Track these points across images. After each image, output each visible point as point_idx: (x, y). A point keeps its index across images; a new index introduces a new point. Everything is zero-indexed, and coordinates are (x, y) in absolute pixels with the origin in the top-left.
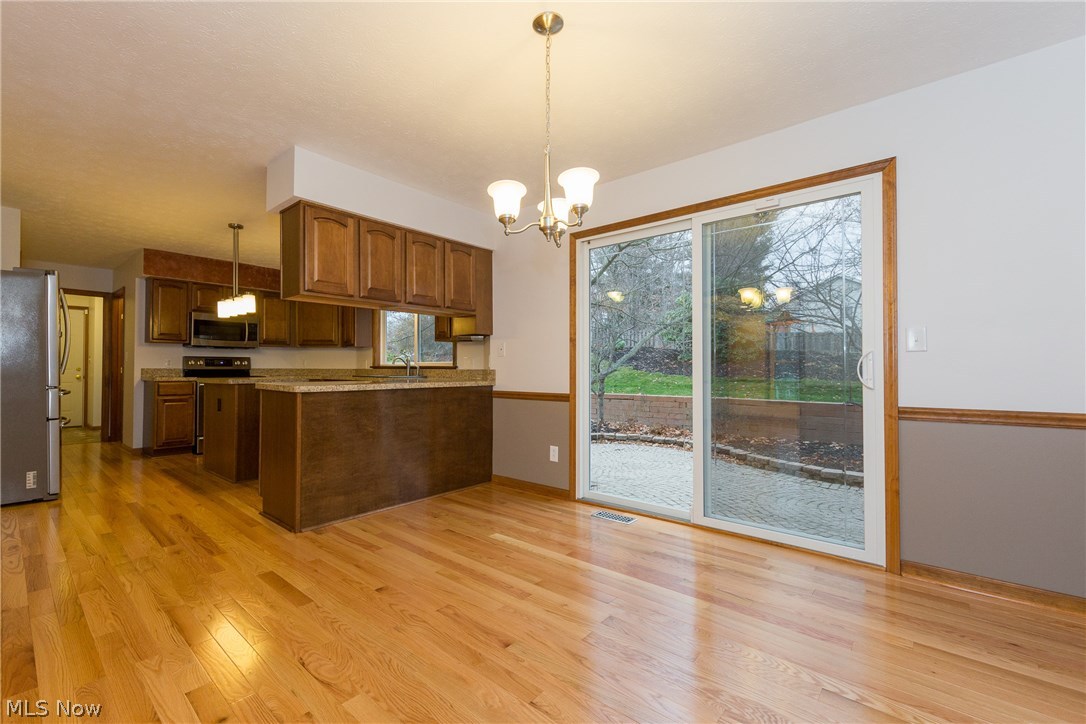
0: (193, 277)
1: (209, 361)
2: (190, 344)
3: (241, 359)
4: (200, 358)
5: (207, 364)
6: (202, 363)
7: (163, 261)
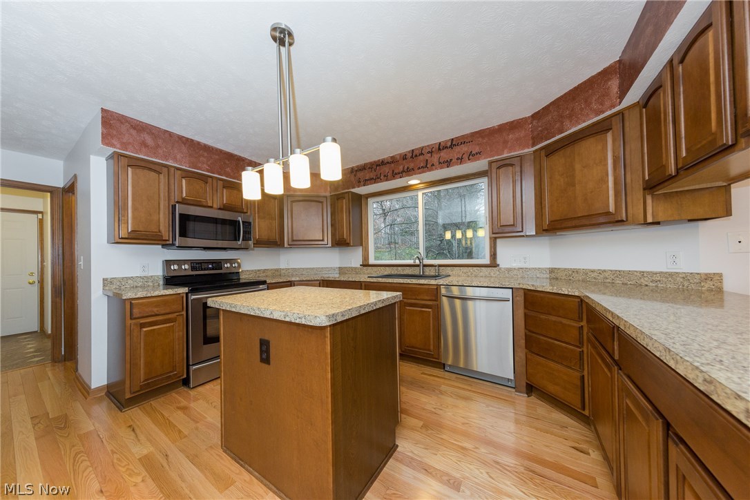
0: (175, 160)
1: (196, 265)
2: (173, 244)
3: (231, 261)
4: (185, 262)
5: (193, 269)
6: (187, 267)
7: (134, 132)
